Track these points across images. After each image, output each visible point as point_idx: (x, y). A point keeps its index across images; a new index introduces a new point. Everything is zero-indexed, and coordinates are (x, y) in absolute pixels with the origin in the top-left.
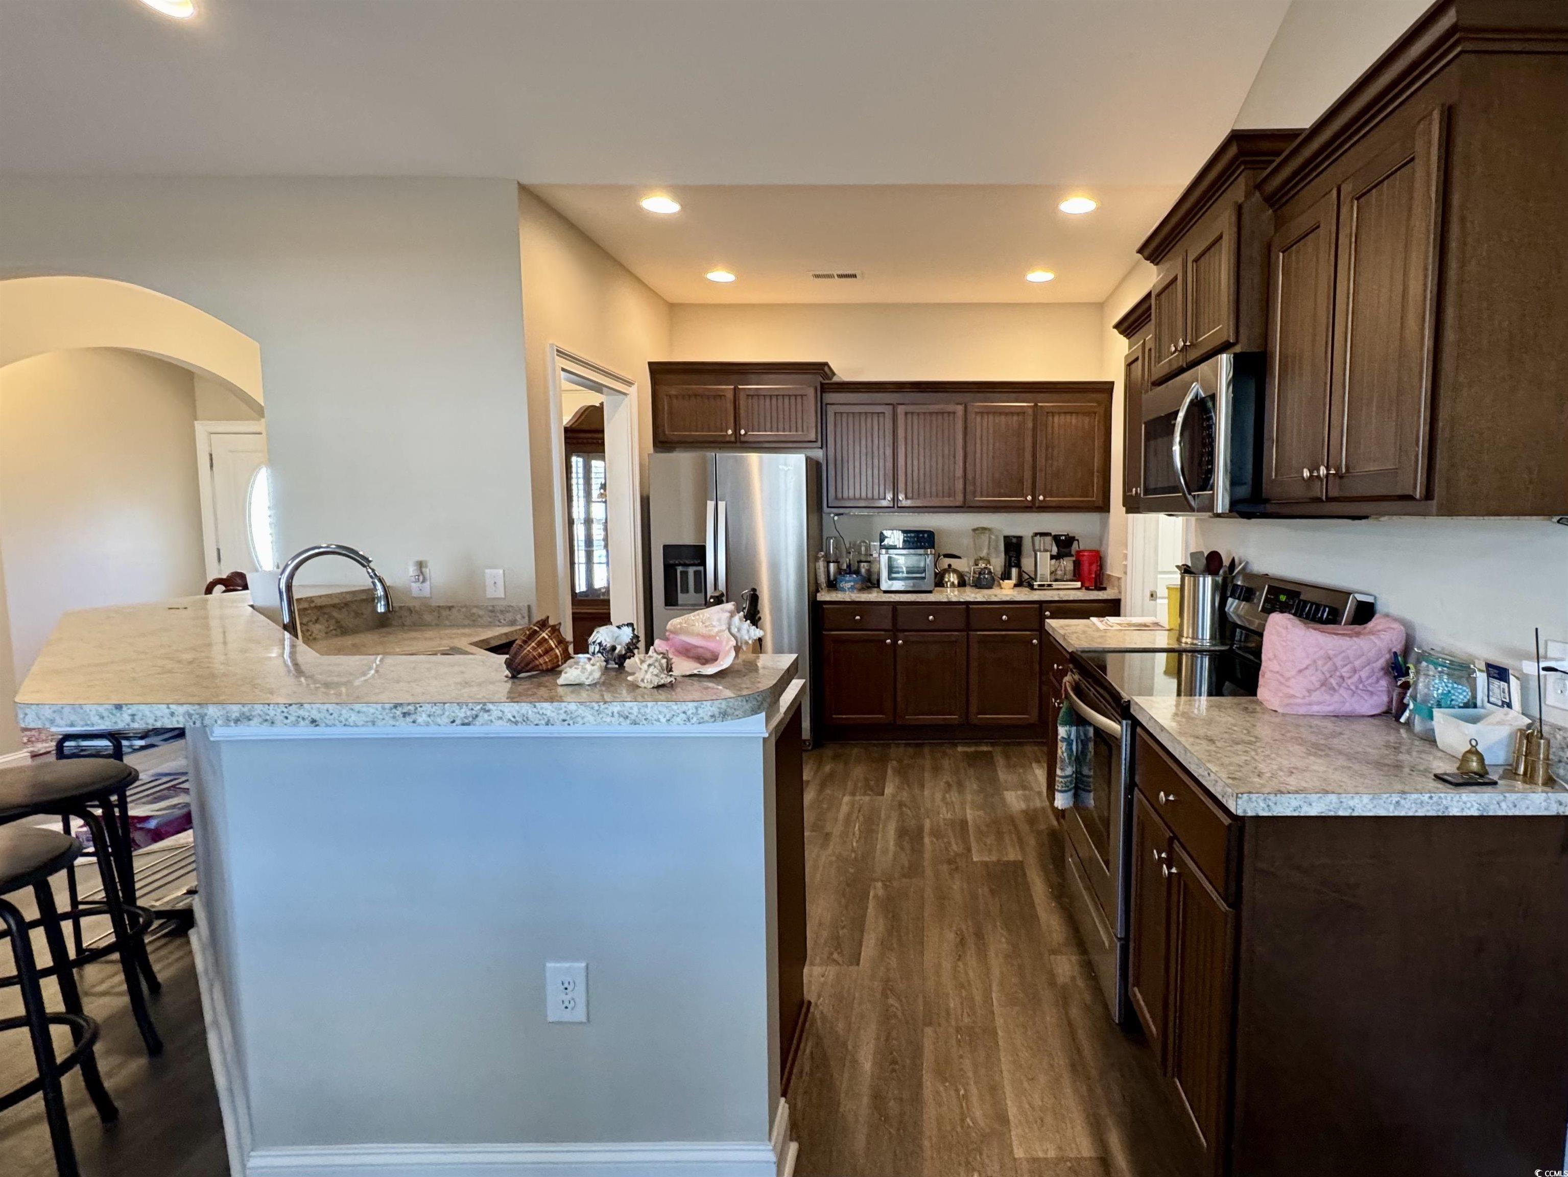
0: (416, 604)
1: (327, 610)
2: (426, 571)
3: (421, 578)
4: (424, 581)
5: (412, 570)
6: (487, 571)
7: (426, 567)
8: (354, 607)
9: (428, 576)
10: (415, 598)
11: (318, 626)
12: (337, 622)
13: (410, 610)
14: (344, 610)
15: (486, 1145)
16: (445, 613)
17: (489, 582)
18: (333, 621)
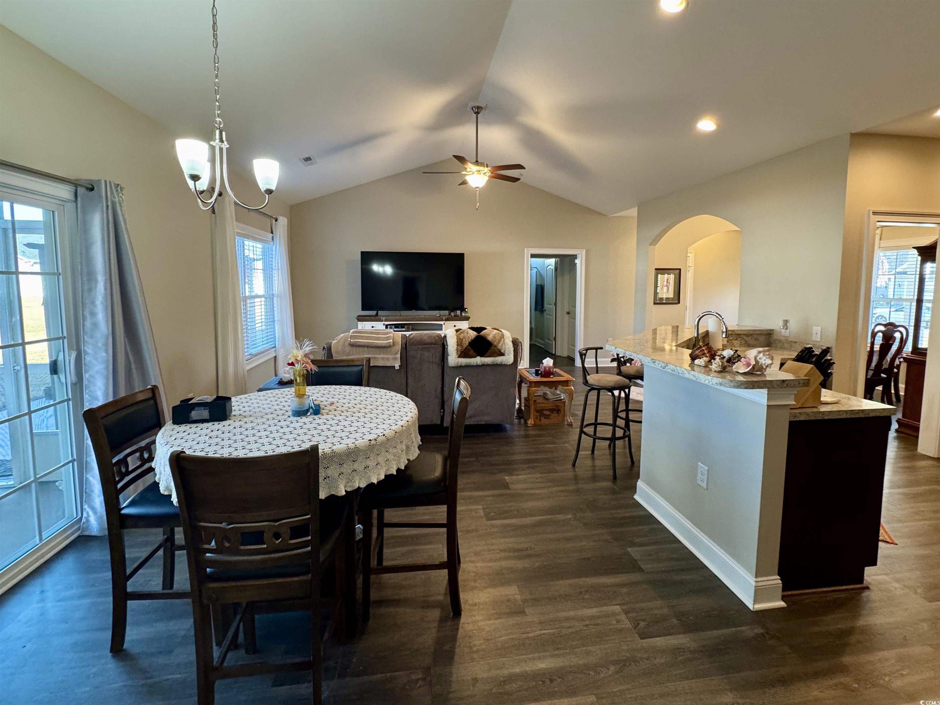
0: (783, 339)
1: (742, 336)
2: (788, 324)
3: (785, 328)
4: (787, 329)
5: (781, 324)
6: (814, 327)
7: (789, 323)
8: (755, 336)
9: (789, 326)
10: (783, 336)
11: (736, 341)
12: (746, 341)
13: (780, 341)
14: (750, 337)
15: (677, 512)
16: (794, 344)
17: (814, 332)
18: (744, 341)
